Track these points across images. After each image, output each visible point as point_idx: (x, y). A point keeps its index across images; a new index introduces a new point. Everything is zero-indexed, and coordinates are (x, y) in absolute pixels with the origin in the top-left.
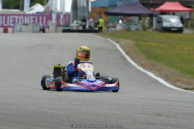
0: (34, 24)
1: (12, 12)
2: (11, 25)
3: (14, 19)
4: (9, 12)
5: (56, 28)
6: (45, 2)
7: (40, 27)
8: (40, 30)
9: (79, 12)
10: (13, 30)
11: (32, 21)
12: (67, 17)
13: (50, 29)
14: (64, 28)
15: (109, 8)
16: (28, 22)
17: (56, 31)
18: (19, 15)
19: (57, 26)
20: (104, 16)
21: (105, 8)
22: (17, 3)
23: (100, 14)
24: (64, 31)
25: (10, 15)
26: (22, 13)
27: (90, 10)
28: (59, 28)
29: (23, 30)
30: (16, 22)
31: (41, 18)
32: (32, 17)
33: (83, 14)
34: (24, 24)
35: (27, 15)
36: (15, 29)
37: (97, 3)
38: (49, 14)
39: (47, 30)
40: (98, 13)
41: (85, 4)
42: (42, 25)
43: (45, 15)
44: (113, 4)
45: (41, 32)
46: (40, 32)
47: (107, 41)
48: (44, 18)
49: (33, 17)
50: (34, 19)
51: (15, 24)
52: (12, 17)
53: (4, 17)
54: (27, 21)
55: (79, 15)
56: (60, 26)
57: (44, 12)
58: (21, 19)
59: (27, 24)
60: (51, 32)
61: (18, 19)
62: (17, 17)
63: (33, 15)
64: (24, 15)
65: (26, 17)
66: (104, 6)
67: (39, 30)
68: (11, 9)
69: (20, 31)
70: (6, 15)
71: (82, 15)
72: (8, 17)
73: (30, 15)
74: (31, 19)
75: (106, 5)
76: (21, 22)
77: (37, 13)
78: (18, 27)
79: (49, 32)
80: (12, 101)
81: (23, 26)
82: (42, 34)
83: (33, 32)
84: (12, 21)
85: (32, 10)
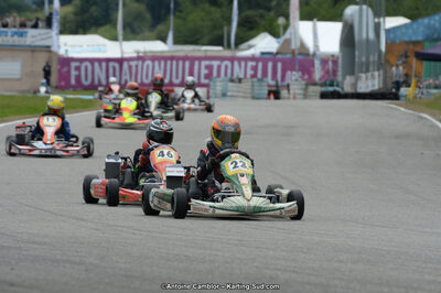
0: (255, 80)
1: (206, 51)
2: (203, 81)
3: (210, 68)
4: (199, 50)
5: (305, 89)
6: (281, 30)
7: (269, 86)
8: (270, 92)
9: (357, 53)
10: (208, 92)
11: (250, 72)
12: (330, 63)
13: (292, 92)
14: (324, 89)
15: (427, 44)
16: (242, 76)
17: (306, 96)
18: (222, 59)
19: (307, 85)
20: (414, 62)
21: (416, 43)
22: (217, 32)
23: (407, 57)
24: (324, 96)
25: (200, 59)
26: (228, 53)
27: (383, 48)
28: (312, 88)
29: (229, 94)
30: (215, 74)
31: (270, 65)
32: (250, 64)
33: (368, 58)
34: (232, 81)
35: (240, 59)
36: (211, 91)
37: (398, 33)
38: (289, 56)
39: (284, 93)
40: (401, 56)
41: (372, 36)
42: (272, 83)
43: (280, 60)
44: (436, 36)
45: (272, 96)
46: (269, 98)
47: (421, 117)
48: (279, 65)
49: (254, 63)
50: (255, 69)
51: (211, 80)
52: (204, 63)
53: (187, 64)
54: (238, 72)
55: (357, 60)
56: (315, 84)
57: (277, 53)
58: (226, 67)
59: (240, 80)
60: (295, 98)
61: (219, 67)
62: (215, 64)
63: (253, 58)
64: (232, 59)
65: (236, 63)
66: (414, 39)
67: (266, 92)
68: (204, 45)
69: (224, 95)
70: (192, 60)
71: (364, 59)
72: (197, 63)
73: (246, 59)
74: (249, 68)
75: (420, 38)
76: (226, 75)
77: (263, 53)
78: (219, 86)
79: (288, 98)
80: (200, 251)
81: (230, 84)
82: (272, 101)
83: (254, 98)
84: (204, 72)
85: (250, 47)
